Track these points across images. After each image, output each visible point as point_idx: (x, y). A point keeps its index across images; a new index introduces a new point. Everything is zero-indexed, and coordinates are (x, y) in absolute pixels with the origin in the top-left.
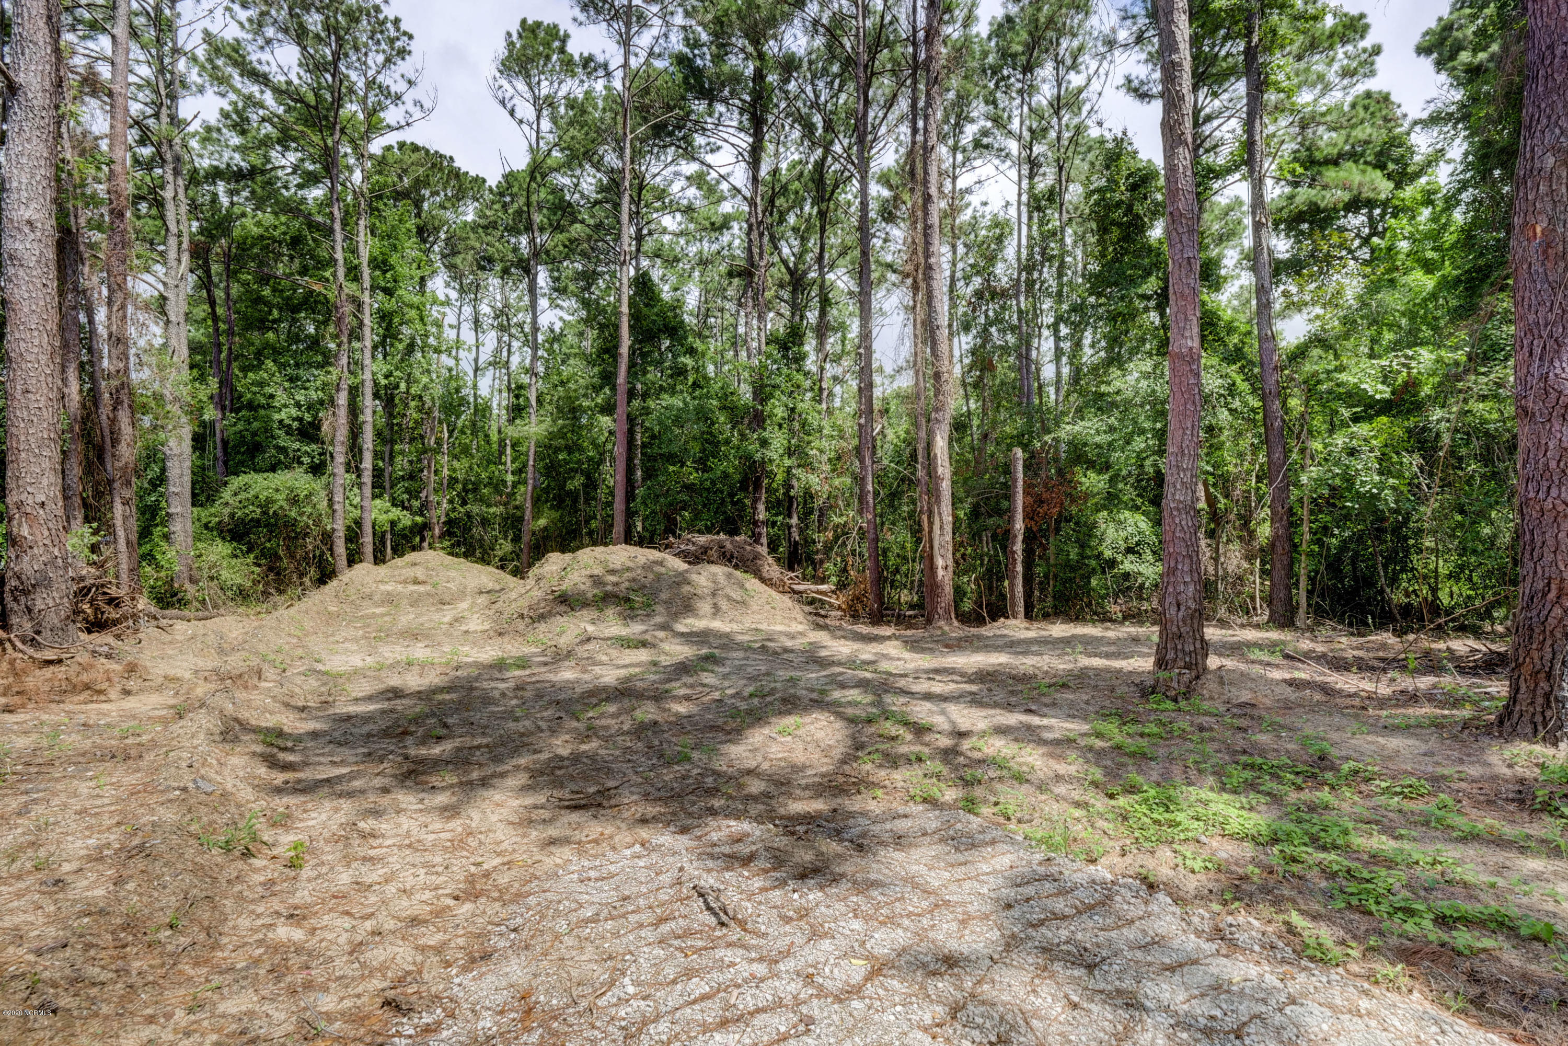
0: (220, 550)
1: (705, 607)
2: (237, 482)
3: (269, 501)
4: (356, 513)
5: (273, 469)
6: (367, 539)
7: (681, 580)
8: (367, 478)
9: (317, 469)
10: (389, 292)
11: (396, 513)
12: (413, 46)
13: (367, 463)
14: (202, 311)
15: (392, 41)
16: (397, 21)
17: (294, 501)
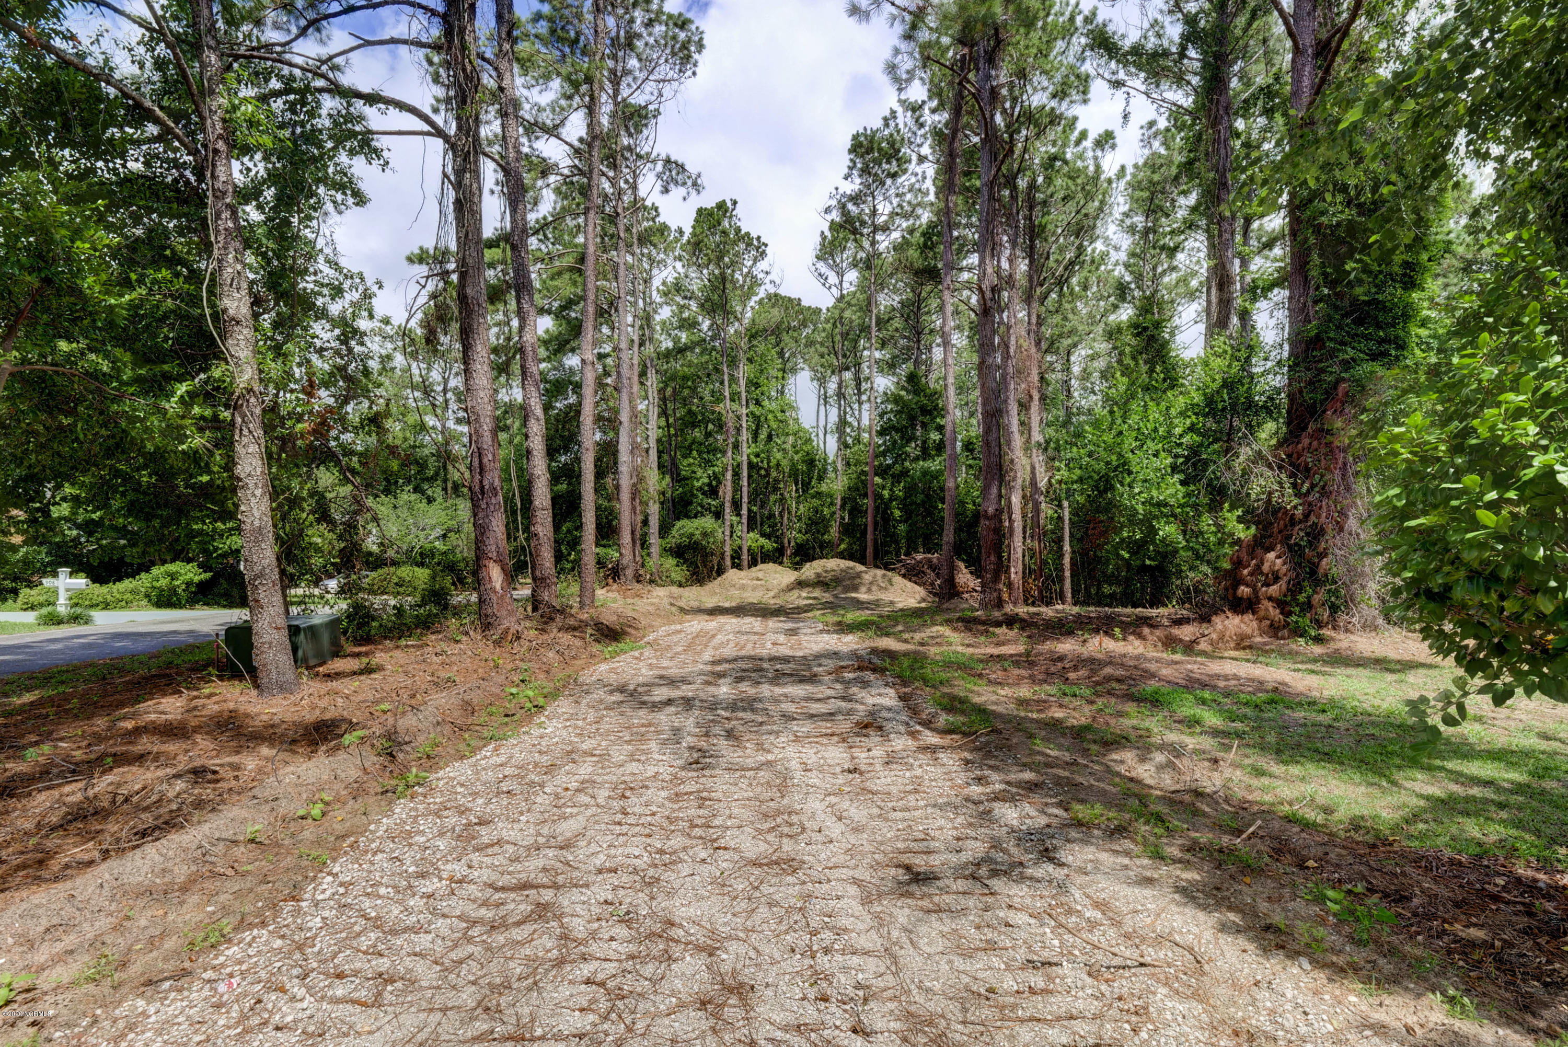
0: (670, 562)
1: (863, 589)
2: (679, 524)
3: (692, 535)
4: (739, 542)
5: (696, 517)
6: (745, 556)
7: (858, 575)
8: (745, 521)
9: (718, 515)
10: (758, 403)
11: (763, 541)
12: (768, 250)
13: (744, 511)
14: (663, 422)
15: (758, 248)
16: (759, 238)
17: (705, 534)
